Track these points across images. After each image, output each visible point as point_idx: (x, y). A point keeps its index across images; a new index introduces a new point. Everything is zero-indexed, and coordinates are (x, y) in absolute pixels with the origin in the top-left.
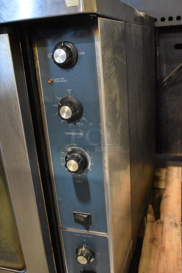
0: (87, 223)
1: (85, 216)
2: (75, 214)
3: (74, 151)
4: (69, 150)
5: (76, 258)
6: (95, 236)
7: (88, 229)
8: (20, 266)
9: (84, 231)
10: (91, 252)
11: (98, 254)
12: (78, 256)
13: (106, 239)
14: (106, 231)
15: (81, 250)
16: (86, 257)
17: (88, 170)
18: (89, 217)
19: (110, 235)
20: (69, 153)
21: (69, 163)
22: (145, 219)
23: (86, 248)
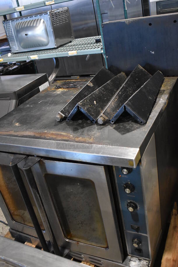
0: (138, 230)
1: (137, 227)
2: (132, 226)
3: (131, 202)
4: (129, 201)
5: (133, 244)
6: (141, 235)
7: (138, 232)
8: (105, 246)
9: (137, 233)
10: (140, 241)
11: (143, 242)
12: (133, 243)
13: (147, 237)
14: (146, 233)
15: (135, 240)
16: (138, 244)
17: (138, 210)
18: (138, 228)
19: (148, 235)
20: (129, 203)
21: (129, 208)
22: (171, 213)
23: (137, 240)
